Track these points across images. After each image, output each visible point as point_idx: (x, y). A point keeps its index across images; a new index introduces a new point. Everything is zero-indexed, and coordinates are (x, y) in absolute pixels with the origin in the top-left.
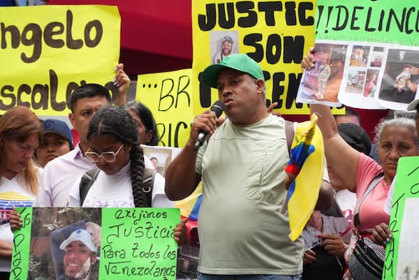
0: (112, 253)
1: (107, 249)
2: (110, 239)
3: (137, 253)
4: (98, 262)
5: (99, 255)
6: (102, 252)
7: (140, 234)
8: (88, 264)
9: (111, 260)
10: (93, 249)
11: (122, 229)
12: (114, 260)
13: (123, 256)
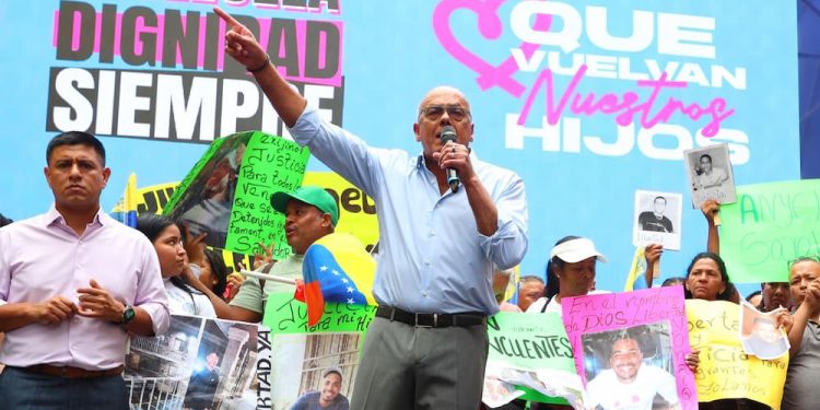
0: (252, 175)
1: (248, 169)
2: (252, 161)
3: (277, 180)
4: (236, 179)
5: (238, 173)
6: (241, 171)
7: (280, 163)
8: (226, 179)
9: (251, 181)
10: (234, 166)
11: (265, 153)
12: (254, 181)
13: (264, 180)
